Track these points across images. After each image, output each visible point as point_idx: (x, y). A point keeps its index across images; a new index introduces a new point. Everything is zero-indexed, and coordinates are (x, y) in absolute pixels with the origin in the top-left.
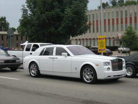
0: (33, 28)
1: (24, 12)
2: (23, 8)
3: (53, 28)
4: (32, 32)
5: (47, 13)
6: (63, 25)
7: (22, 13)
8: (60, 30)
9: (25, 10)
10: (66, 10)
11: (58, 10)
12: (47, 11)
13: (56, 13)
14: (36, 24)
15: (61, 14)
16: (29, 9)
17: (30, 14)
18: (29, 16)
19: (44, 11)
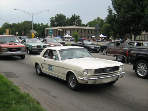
0: (117, 24)
1: (109, 12)
2: (108, 8)
3: (134, 25)
4: (117, 27)
5: (130, 13)
6: (143, 22)
7: (108, 12)
8: (140, 26)
9: (110, 10)
10: (146, 10)
11: (139, 11)
12: (129, 11)
13: (137, 13)
14: (121, 21)
15: (141, 14)
16: (114, 9)
17: (114, 13)
18: (113, 15)
19: (127, 11)
